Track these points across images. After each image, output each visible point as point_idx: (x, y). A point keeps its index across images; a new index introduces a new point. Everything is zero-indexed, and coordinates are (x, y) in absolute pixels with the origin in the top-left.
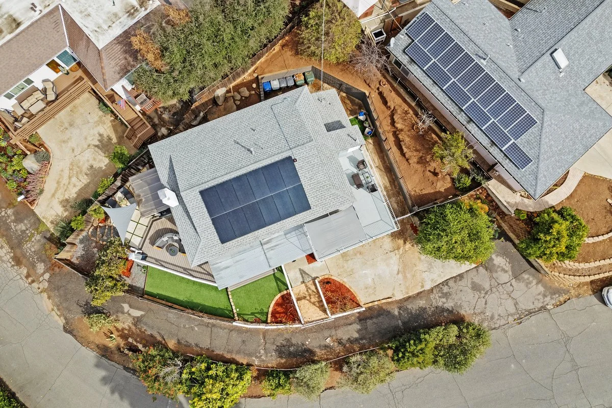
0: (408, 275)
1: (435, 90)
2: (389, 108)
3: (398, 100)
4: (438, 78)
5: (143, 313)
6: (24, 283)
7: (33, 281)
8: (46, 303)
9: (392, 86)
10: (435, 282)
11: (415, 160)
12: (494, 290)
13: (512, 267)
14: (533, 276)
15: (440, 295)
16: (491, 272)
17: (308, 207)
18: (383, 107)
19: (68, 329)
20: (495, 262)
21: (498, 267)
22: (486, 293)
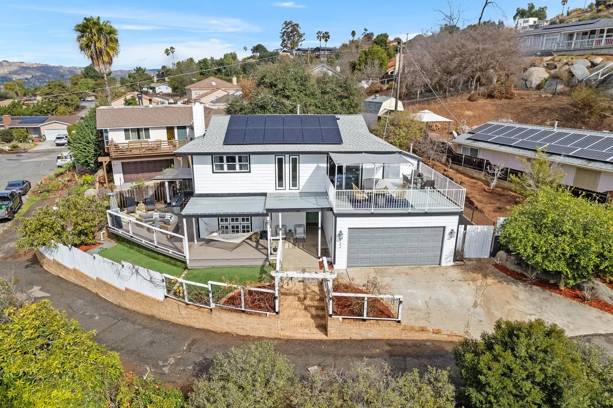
5: (47, 295)
17: (339, 142)
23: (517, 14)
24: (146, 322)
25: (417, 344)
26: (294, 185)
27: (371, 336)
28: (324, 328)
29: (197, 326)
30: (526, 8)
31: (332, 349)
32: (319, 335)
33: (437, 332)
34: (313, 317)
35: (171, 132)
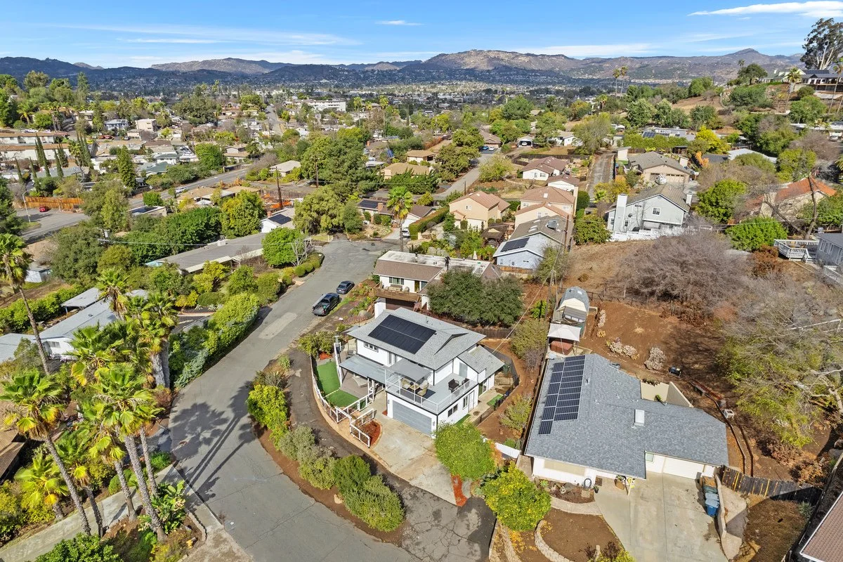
0: (413, 467)
6: (291, 341)
7: (294, 343)
8: (284, 351)
10: (421, 486)
12: (445, 530)
13: (476, 531)
14: (482, 553)
15: (412, 493)
16: (459, 518)
19: (272, 362)
20: (469, 515)
21: (468, 520)
22: (437, 525)
24: (314, 405)
25: (372, 460)
27: (361, 448)
28: (350, 436)
29: (323, 415)
32: (348, 438)
33: (380, 459)
35: (417, 283)
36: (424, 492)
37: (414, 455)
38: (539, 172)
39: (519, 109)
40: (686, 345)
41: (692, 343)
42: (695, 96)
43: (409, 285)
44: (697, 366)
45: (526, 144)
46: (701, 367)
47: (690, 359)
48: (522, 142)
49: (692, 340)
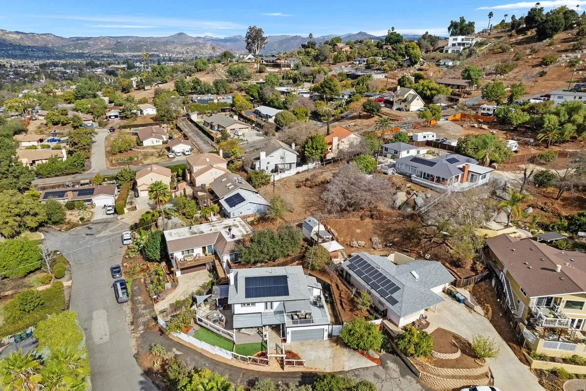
0: (336, 361)
1: (358, 278)
2: (339, 290)
3: (344, 287)
4: (359, 274)
5: (182, 353)
6: (129, 332)
7: (133, 333)
8: (133, 343)
9: (342, 282)
10: (351, 368)
11: (348, 309)
12: (388, 380)
13: (400, 370)
14: (414, 378)
15: (353, 375)
16: (386, 370)
17: (288, 294)
18: (337, 290)
19: (136, 356)
20: (389, 365)
21: (391, 368)
22: (383, 381)
23: (451, 26)
24: (225, 366)
25: (311, 373)
26: (272, 308)
27: (297, 370)
28: (283, 368)
29: (243, 368)
30: (458, 21)
31: (285, 375)
32: (281, 371)
33: (316, 369)
34: (280, 364)
35: (204, 248)
36: (358, 370)
37: (329, 356)
38: (154, 140)
39: (89, 90)
40: (385, 231)
41: (387, 229)
42: (200, 71)
43: (198, 251)
44: (396, 239)
45: (114, 117)
46: (399, 239)
47: (391, 237)
48: (110, 117)
49: (386, 227)
